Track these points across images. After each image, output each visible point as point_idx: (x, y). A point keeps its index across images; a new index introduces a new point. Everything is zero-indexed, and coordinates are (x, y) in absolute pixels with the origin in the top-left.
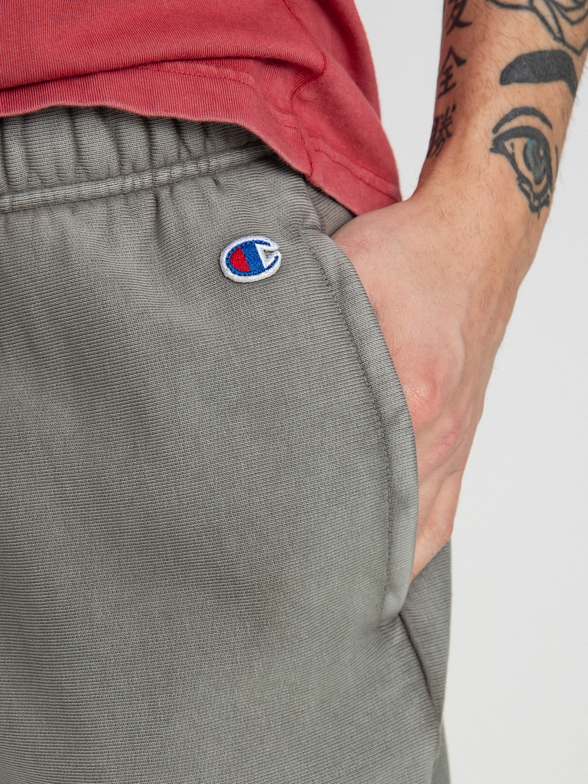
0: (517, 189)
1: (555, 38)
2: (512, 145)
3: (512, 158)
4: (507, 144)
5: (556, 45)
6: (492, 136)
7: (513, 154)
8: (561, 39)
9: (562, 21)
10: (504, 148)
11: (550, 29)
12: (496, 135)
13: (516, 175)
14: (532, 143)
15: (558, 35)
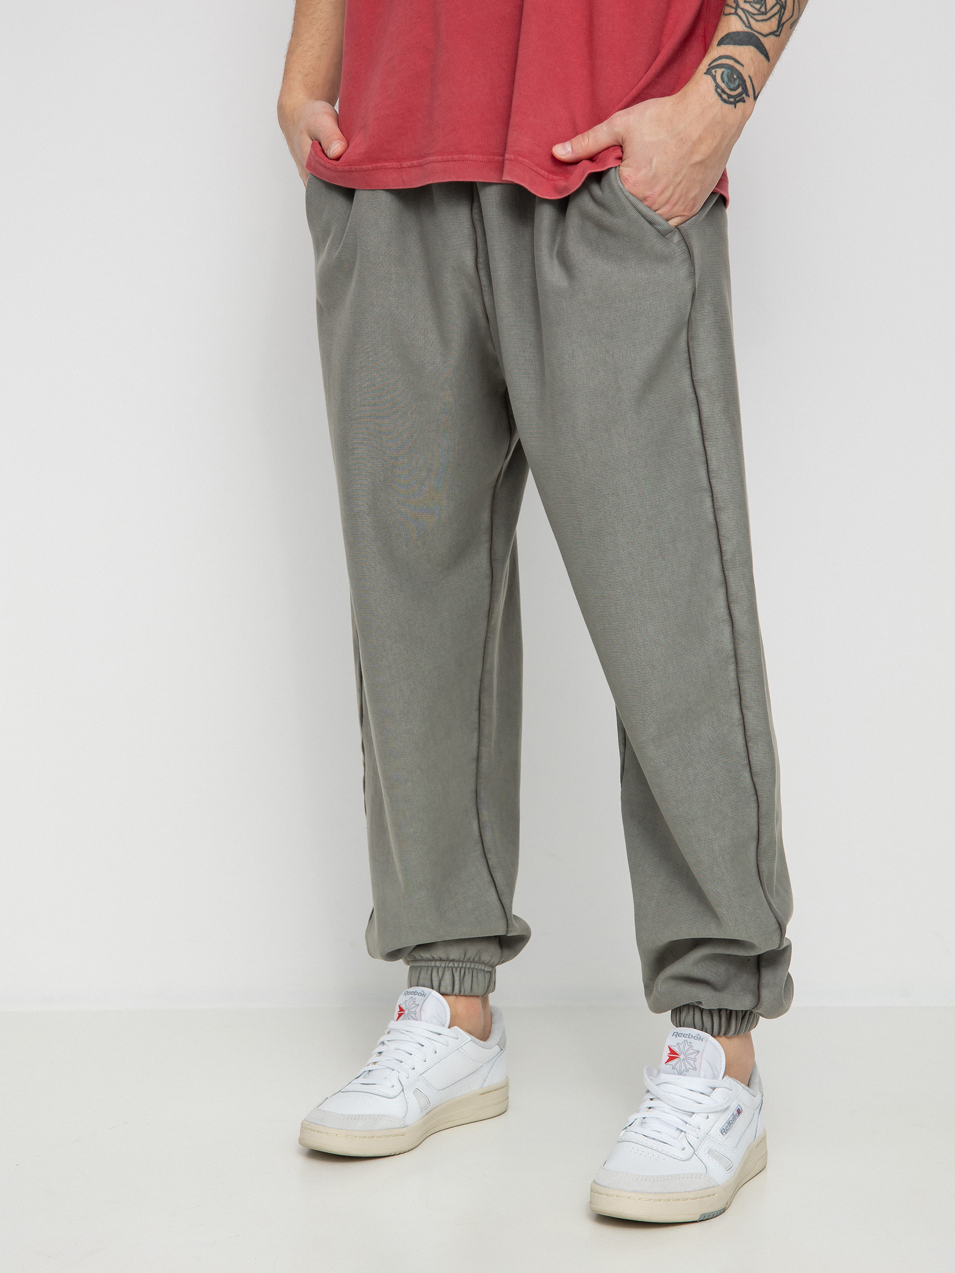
0: (713, 91)
1: (746, 26)
2: (716, 72)
3: (714, 78)
4: (713, 71)
5: (746, 29)
6: (707, 67)
7: (715, 75)
8: (750, 27)
9: (749, 18)
10: (711, 72)
11: (743, 22)
12: (709, 67)
13: (715, 85)
14: (726, 71)
15: (748, 25)
